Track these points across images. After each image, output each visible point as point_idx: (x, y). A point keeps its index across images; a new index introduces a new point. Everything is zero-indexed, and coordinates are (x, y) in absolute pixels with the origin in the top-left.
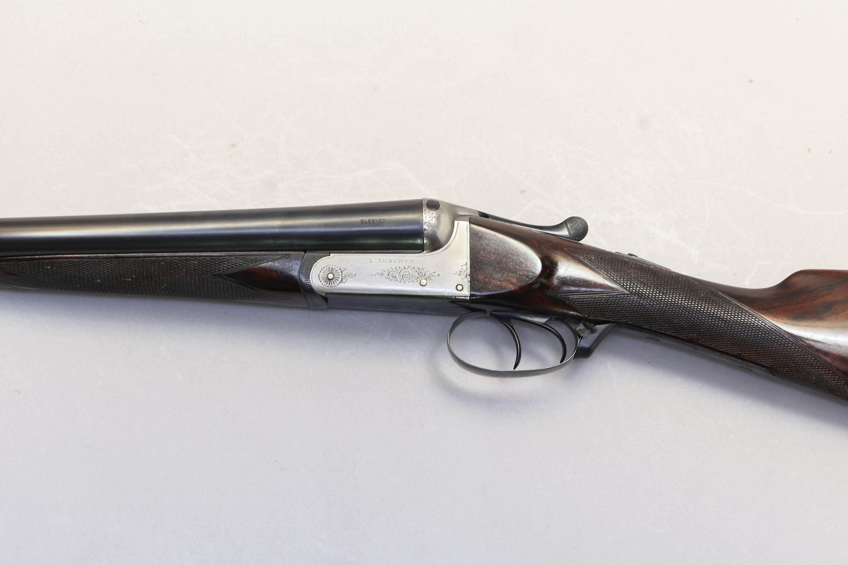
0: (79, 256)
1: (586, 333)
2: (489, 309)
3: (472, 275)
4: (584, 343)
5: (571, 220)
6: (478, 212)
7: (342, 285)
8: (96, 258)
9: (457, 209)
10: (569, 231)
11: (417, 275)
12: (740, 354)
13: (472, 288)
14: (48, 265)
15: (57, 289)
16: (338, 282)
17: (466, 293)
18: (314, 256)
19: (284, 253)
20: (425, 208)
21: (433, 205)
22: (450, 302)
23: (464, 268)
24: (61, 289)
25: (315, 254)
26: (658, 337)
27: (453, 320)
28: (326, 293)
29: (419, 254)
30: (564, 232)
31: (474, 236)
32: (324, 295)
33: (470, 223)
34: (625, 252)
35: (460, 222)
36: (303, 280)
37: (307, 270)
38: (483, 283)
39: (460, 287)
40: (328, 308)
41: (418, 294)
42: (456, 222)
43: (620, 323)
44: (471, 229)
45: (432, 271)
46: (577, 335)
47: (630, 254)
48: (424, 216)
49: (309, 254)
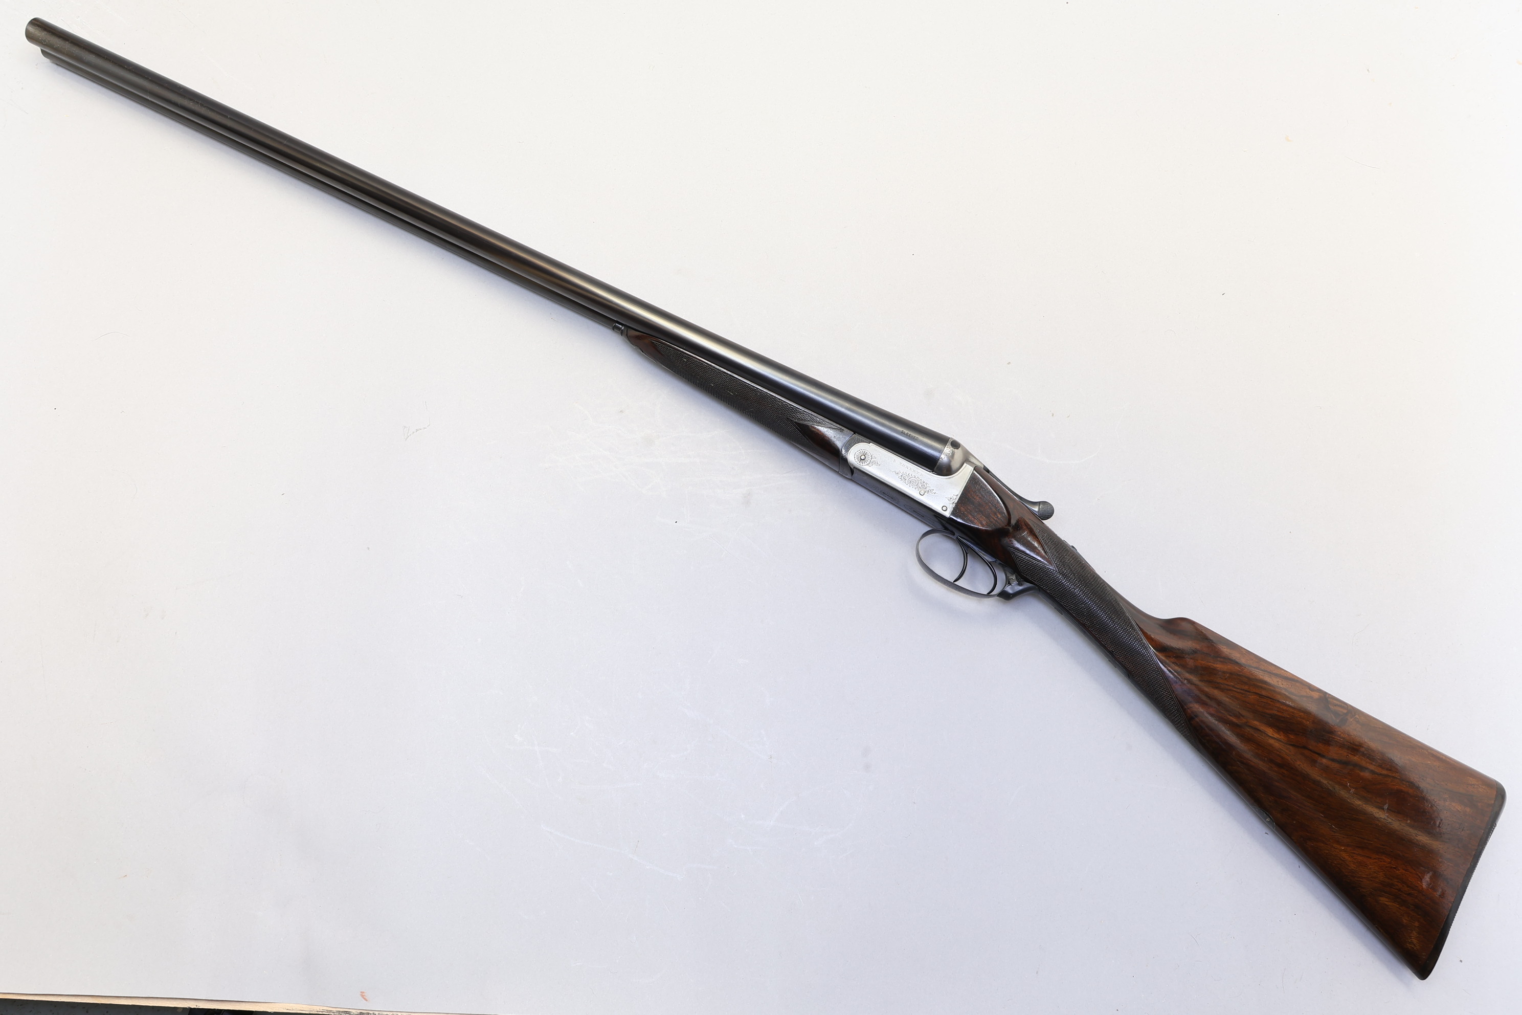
0: (710, 363)
1: (1015, 583)
2: (957, 534)
3: (957, 504)
4: (1009, 589)
5: (1044, 503)
6: (984, 466)
7: (865, 467)
8: (714, 367)
9: (971, 457)
10: (1039, 509)
11: (920, 486)
12: (1113, 652)
13: (953, 513)
14: (686, 359)
15: (683, 377)
16: (866, 464)
17: (947, 514)
18: (859, 439)
19: (840, 427)
20: (949, 444)
21: (955, 445)
22: (935, 516)
23: (955, 497)
24: (686, 379)
25: (861, 438)
26: (1062, 611)
27: (928, 529)
28: (854, 467)
29: (929, 472)
30: (1036, 509)
31: (973, 479)
32: (852, 467)
33: (974, 469)
34: (1070, 542)
35: (968, 465)
36: (843, 452)
37: (848, 446)
38: (962, 514)
39: (944, 508)
40: (851, 480)
41: (915, 499)
42: (965, 464)
43: (1042, 588)
44: (973, 474)
45: (931, 488)
46: (1008, 582)
47: (1073, 547)
48: (946, 448)
49: (856, 436)
